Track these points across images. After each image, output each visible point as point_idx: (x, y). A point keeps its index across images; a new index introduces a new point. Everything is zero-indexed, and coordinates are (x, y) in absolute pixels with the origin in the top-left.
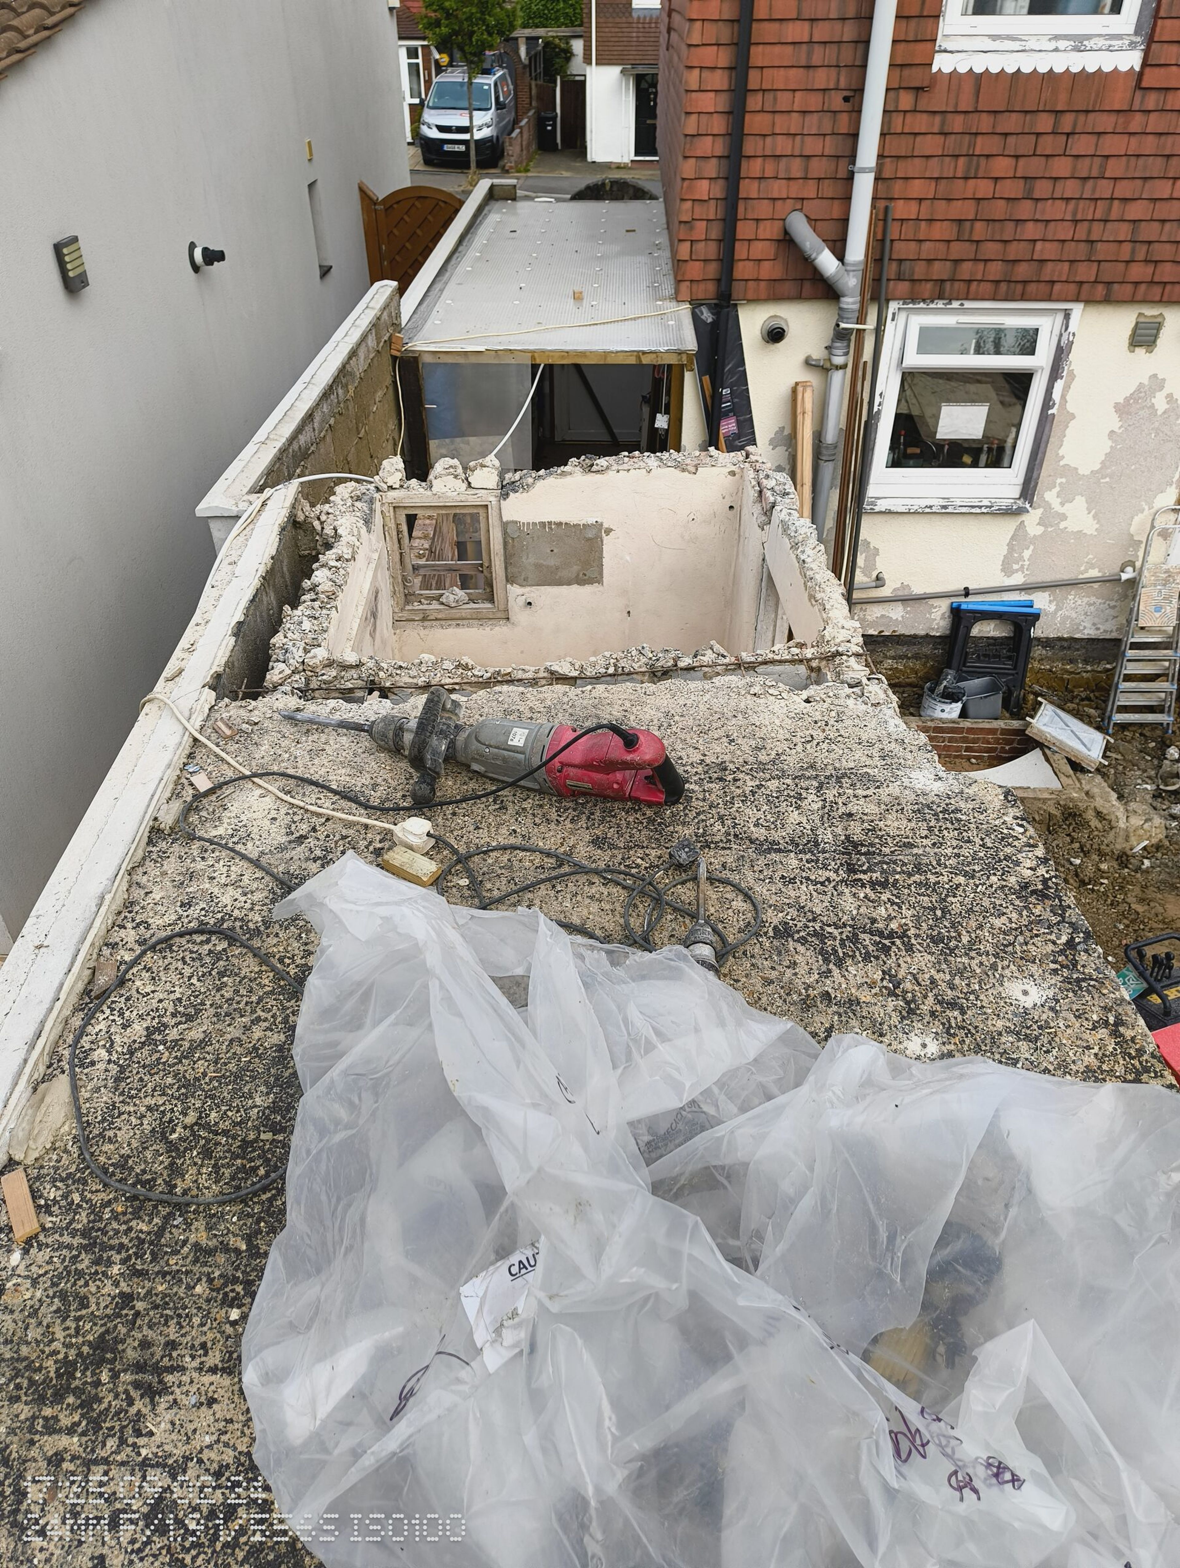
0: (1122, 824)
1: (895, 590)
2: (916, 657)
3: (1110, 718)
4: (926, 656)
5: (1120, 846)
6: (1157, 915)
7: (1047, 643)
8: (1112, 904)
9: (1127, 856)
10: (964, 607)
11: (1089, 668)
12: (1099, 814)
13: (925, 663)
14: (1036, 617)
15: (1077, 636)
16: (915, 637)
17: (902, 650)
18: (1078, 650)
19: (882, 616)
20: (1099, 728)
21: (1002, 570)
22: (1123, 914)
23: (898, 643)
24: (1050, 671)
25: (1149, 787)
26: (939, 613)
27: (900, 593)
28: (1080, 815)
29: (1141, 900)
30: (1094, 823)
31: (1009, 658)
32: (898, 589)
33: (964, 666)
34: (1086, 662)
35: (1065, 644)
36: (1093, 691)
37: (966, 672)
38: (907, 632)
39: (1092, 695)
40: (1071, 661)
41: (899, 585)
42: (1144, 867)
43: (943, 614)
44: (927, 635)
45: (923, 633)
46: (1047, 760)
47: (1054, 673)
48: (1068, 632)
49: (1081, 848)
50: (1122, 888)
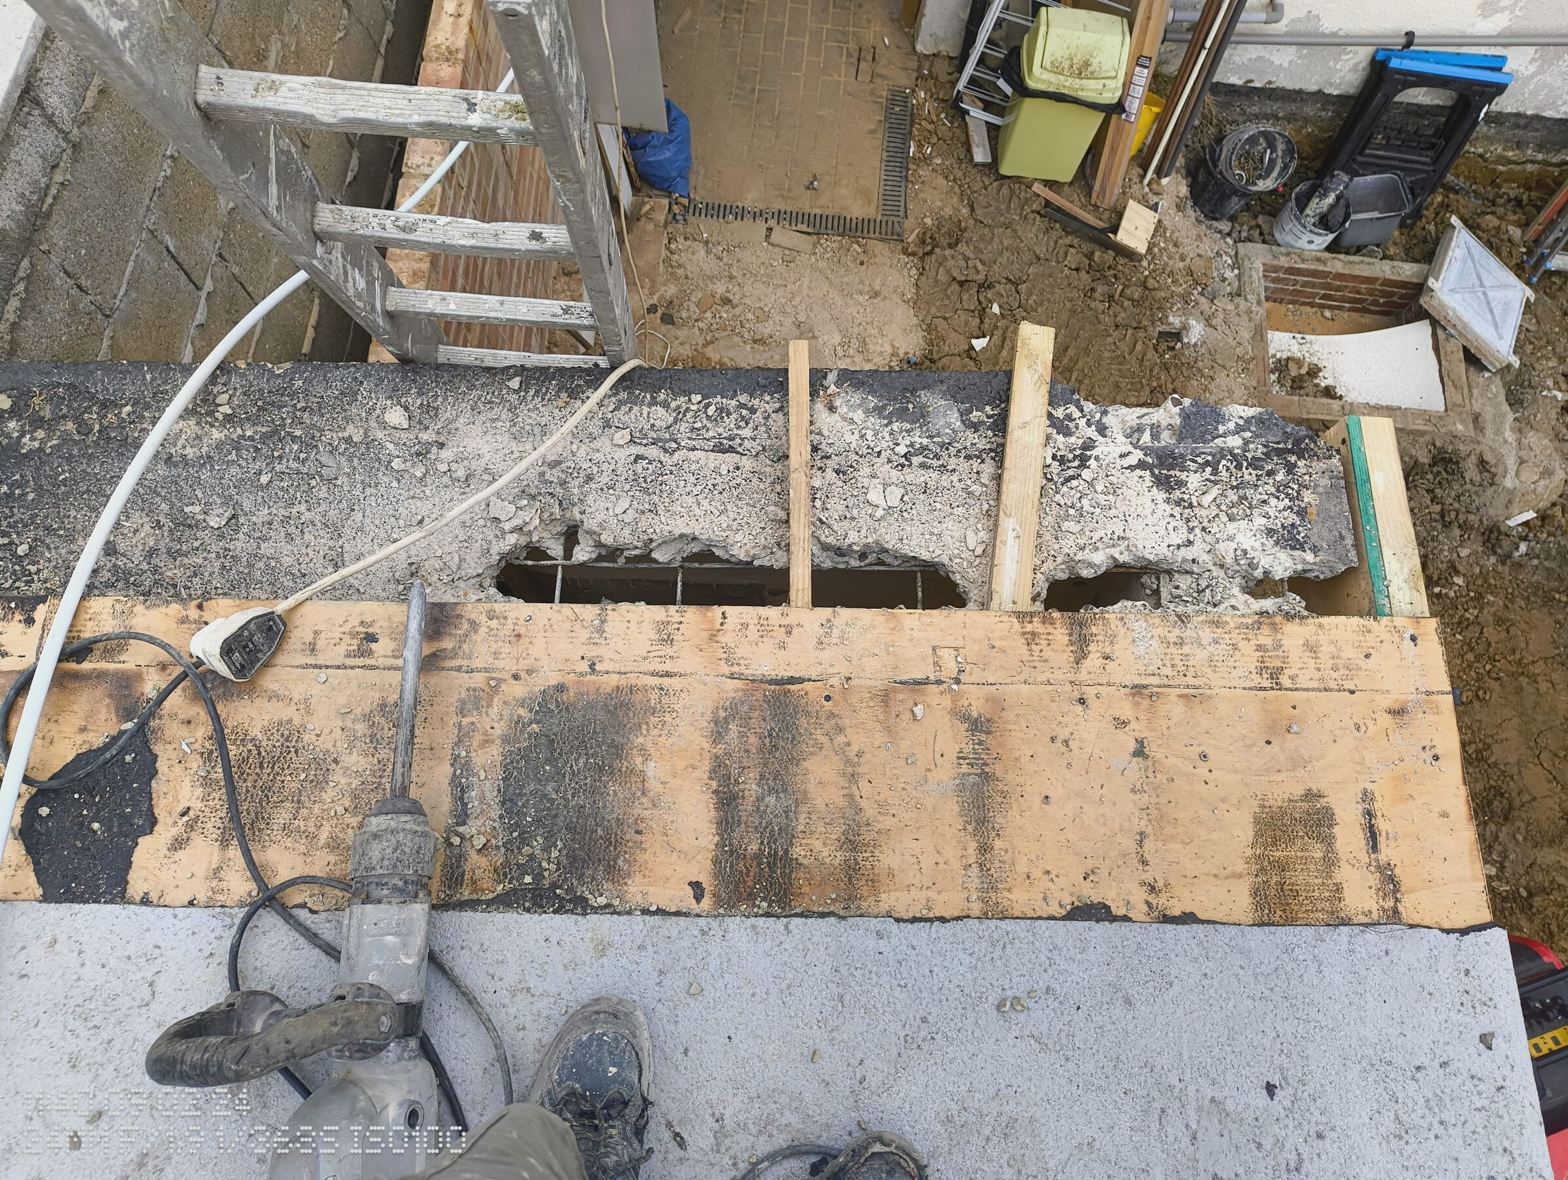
0: (1509, 482)
1: (1293, 21)
2: (1290, 118)
3: (1543, 258)
4: (1306, 120)
5: (1494, 512)
6: (1514, 652)
7: (1497, 119)
8: (1459, 623)
9: (1500, 532)
10: (1395, 63)
11: (1540, 157)
12: (1482, 463)
13: (1301, 128)
14: (1500, 89)
15: (1548, 114)
16: (1300, 92)
17: (1274, 107)
18: (1537, 130)
19: (1260, 58)
20: (1519, 270)
21: (1479, 7)
22: (1469, 644)
23: (1269, 98)
24: (1481, 156)
25: (1559, 395)
26: (1352, 62)
27: (1300, 27)
28: (1457, 463)
29: (1499, 621)
30: (1471, 472)
31: (1433, 146)
32: (1300, 20)
33: (1361, 153)
34: (1540, 147)
35: (1522, 122)
36: (1529, 189)
37: (1361, 164)
38: (1289, 85)
39: (1525, 198)
40: (1520, 145)
41: (1302, 14)
42: (1516, 554)
43: (1357, 64)
44: (1319, 93)
45: (1313, 88)
46: (1436, 348)
47: (1486, 161)
48: (1536, 108)
49: (1442, 515)
50: (1480, 596)
